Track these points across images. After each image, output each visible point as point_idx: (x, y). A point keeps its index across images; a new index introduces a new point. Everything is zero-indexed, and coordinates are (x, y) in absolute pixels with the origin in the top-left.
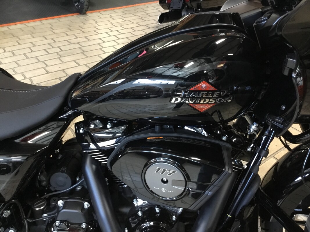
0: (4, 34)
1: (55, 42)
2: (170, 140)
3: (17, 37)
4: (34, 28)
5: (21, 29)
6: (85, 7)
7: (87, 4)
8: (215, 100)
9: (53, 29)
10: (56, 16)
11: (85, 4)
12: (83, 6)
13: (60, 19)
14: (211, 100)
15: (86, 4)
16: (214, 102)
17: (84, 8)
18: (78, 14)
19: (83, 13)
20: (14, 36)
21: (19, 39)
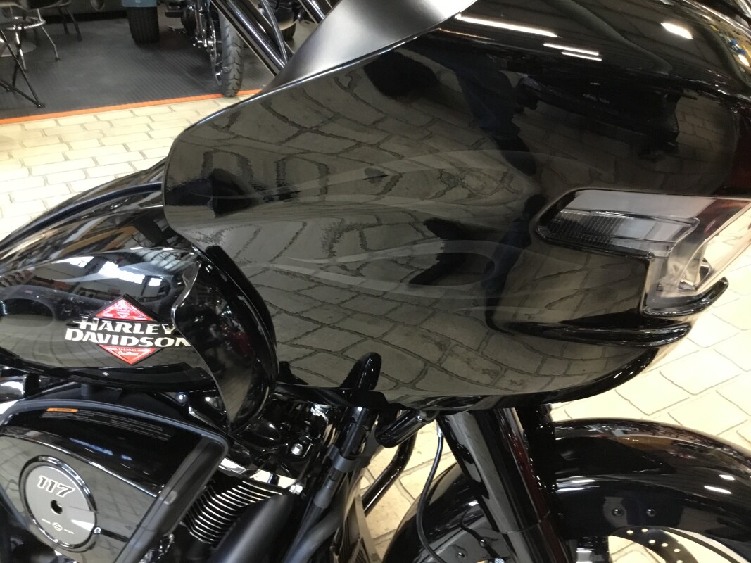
0: (43, 135)
1: (144, 159)
2: (86, 419)
3: (68, 144)
4: (112, 126)
5: (82, 125)
6: (233, 82)
7: (237, 76)
8: (153, 341)
9: (151, 129)
10: (168, 99)
11: (231, 76)
12: (228, 80)
13: (174, 107)
14: (144, 340)
15: (234, 75)
16: (150, 344)
17: (230, 84)
18: (219, 95)
19: (229, 95)
20: (61, 141)
21: (70, 148)
